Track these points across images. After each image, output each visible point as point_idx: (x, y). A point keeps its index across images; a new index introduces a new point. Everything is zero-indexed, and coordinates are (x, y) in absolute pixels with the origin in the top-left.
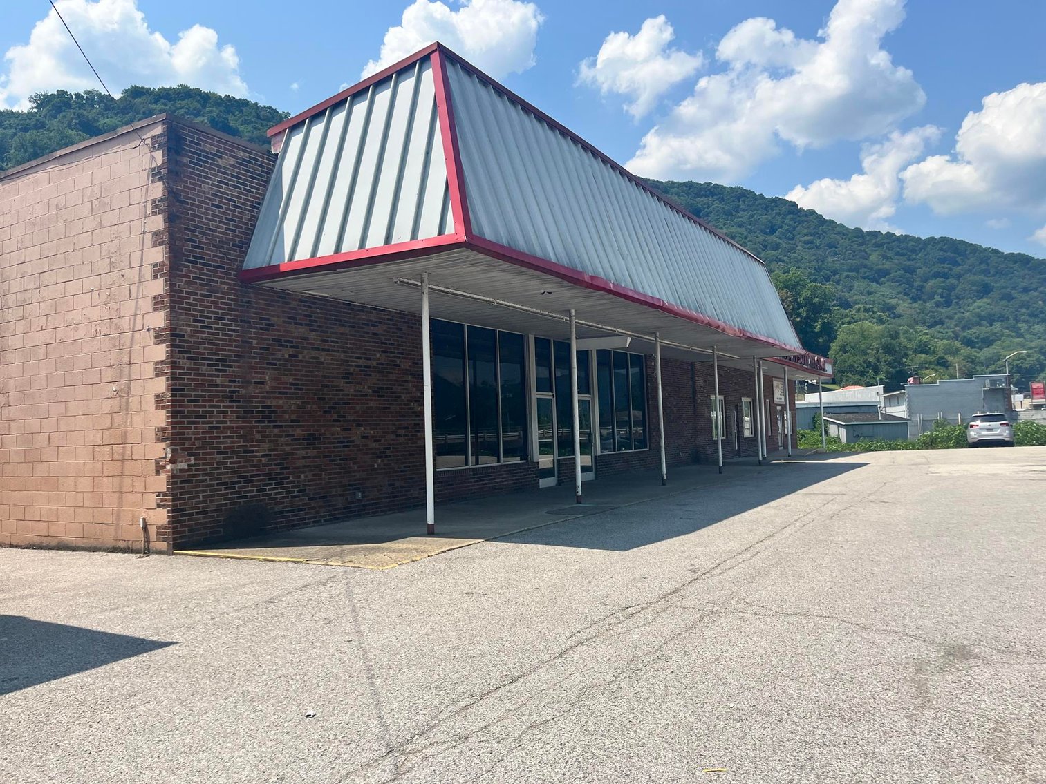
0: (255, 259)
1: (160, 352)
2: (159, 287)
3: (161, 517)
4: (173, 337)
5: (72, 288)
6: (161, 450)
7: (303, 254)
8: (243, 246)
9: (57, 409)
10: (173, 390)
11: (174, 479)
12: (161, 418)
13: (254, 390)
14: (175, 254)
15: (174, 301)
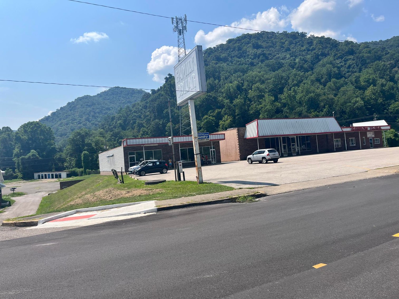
0: (245, 137)
1: (238, 146)
2: (238, 141)
3: (239, 158)
4: (239, 145)
5: (232, 141)
6: (239, 153)
7: (248, 137)
8: (244, 136)
9: (231, 150)
10: (239, 149)
11: (240, 155)
12: (239, 151)
13: (246, 148)
14: (239, 138)
15: (239, 142)
